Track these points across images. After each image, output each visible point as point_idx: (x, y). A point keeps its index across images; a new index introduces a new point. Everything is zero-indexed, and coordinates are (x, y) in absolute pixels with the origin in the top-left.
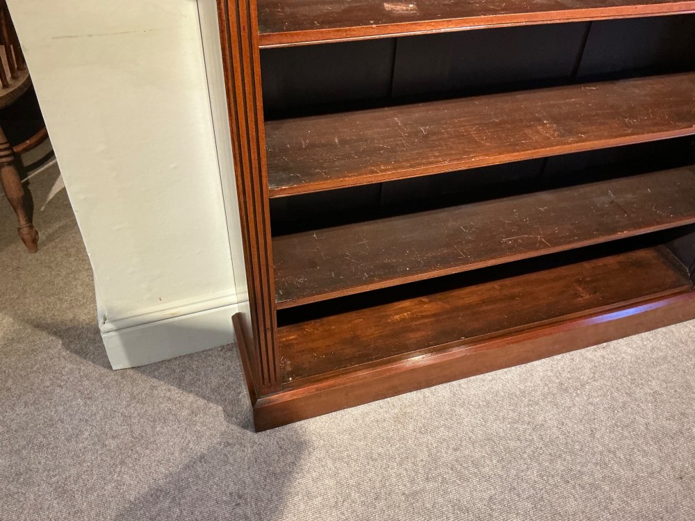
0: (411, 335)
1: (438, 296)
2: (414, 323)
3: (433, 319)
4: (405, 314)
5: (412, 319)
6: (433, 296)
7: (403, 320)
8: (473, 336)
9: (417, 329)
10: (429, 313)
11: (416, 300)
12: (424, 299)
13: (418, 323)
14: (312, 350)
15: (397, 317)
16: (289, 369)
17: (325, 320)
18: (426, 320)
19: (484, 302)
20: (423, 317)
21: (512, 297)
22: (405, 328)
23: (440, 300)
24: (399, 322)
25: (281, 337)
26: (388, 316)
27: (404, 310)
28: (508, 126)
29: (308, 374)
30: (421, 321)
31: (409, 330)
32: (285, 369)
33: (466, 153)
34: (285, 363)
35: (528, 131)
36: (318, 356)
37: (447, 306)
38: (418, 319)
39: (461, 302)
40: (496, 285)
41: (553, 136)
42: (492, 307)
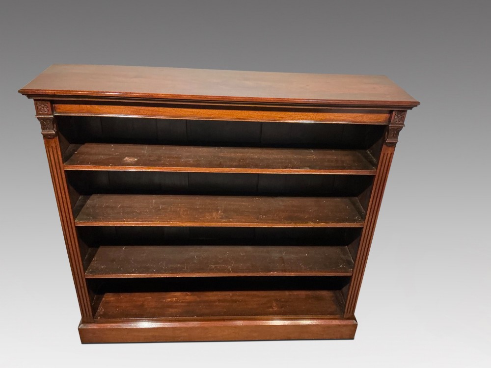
0: (170, 310)
1: (197, 293)
2: (176, 304)
3: (186, 304)
5: (176, 302)
6: (195, 293)
7: (171, 301)
8: (203, 316)
9: (176, 307)
10: (187, 301)
11: (185, 293)
12: (188, 293)
13: (178, 304)
14: (118, 307)
15: (169, 300)
16: (102, 313)
17: (133, 294)
18: (183, 304)
19: (219, 301)
20: (182, 302)
21: (235, 301)
22: (171, 305)
23: (196, 295)
24: (168, 302)
25: (107, 298)
26: (164, 298)
27: (175, 297)
28: (200, 210)
29: (109, 317)
30: (180, 304)
31: (171, 307)
32: (99, 313)
33: (171, 219)
34: (101, 310)
35: (207, 214)
36: (119, 310)
37: (198, 299)
38: (179, 302)
39: (207, 298)
40: (231, 293)
41: (217, 218)
42: (221, 304)
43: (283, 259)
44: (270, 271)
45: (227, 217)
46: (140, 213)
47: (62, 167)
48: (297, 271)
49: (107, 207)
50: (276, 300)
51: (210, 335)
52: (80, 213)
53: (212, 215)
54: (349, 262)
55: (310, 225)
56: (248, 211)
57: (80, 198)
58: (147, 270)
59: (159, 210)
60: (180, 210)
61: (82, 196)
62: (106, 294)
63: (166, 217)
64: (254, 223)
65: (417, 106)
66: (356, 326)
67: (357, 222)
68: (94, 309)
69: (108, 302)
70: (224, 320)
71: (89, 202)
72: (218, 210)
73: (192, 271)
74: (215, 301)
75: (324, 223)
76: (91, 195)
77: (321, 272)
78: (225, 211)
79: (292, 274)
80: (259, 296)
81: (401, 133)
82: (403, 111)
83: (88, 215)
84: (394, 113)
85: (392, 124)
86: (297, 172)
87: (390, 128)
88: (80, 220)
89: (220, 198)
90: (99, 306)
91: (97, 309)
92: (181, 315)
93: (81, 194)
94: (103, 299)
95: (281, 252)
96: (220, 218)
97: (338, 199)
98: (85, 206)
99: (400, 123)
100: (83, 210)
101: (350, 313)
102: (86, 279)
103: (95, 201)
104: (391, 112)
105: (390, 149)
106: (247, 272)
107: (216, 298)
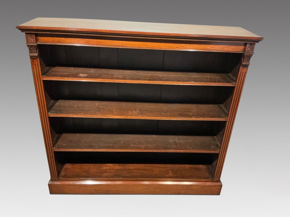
0: (106, 174)
2: (109, 171)
3: (115, 171)
4: (108, 168)
5: (109, 169)
7: (106, 169)
8: (125, 178)
9: (109, 172)
10: (116, 169)
11: (114, 164)
12: (117, 165)
13: (110, 171)
14: (73, 171)
15: (105, 168)
16: (63, 175)
17: (83, 164)
18: (113, 171)
19: (136, 169)
20: (113, 170)
21: (146, 170)
23: (122, 166)
24: (104, 169)
25: (66, 166)
26: (102, 167)
27: (109, 166)
28: (125, 110)
29: (67, 177)
30: (111, 171)
31: (106, 172)
32: (62, 175)
33: (107, 114)
34: (63, 173)
35: (129, 112)
36: (74, 173)
37: (123, 168)
38: (111, 170)
39: (128, 168)
40: (143, 165)
41: (136, 114)
42: (137, 171)
43: (176, 143)
44: (168, 149)
45: (141, 114)
46: (88, 110)
47: (41, 78)
48: (185, 150)
49: (68, 106)
50: (171, 170)
51: (130, 190)
52: (52, 109)
53: (132, 112)
54: (217, 145)
55: (194, 119)
56: (155, 111)
57: (52, 101)
58: (91, 147)
59: (100, 109)
60: (113, 109)
61: (53, 101)
62: (66, 164)
63: (104, 112)
64: (159, 117)
65: (262, 40)
66: (221, 186)
67: (223, 118)
68: (59, 173)
69: (67, 169)
70: (139, 180)
71: (57, 103)
72: (137, 110)
73: (120, 148)
74: (133, 169)
75: (202, 118)
76: (58, 100)
77: (199, 150)
78: (140, 110)
79: (182, 151)
80: (160, 167)
81: (251, 58)
82: (253, 44)
83: (56, 110)
84: (247, 45)
85: (246, 52)
86: (186, 83)
87: (245, 55)
88: (51, 113)
89: (137, 103)
90: (61, 171)
91: (60, 172)
92: (112, 177)
93: (52, 100)
94: (64, 167)
95: (174, 139)
96: (137, 114)
97: (211, 105)
98: (54, 106)
99: (251, 52)
100: (54, 108)
101: (217, 178)
102: (54, 152)
103: (61, 103)
104: (245, 44)
105: (245, 69)
106: (153, 149)
107: (134, 168)
